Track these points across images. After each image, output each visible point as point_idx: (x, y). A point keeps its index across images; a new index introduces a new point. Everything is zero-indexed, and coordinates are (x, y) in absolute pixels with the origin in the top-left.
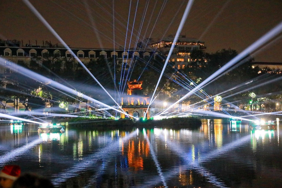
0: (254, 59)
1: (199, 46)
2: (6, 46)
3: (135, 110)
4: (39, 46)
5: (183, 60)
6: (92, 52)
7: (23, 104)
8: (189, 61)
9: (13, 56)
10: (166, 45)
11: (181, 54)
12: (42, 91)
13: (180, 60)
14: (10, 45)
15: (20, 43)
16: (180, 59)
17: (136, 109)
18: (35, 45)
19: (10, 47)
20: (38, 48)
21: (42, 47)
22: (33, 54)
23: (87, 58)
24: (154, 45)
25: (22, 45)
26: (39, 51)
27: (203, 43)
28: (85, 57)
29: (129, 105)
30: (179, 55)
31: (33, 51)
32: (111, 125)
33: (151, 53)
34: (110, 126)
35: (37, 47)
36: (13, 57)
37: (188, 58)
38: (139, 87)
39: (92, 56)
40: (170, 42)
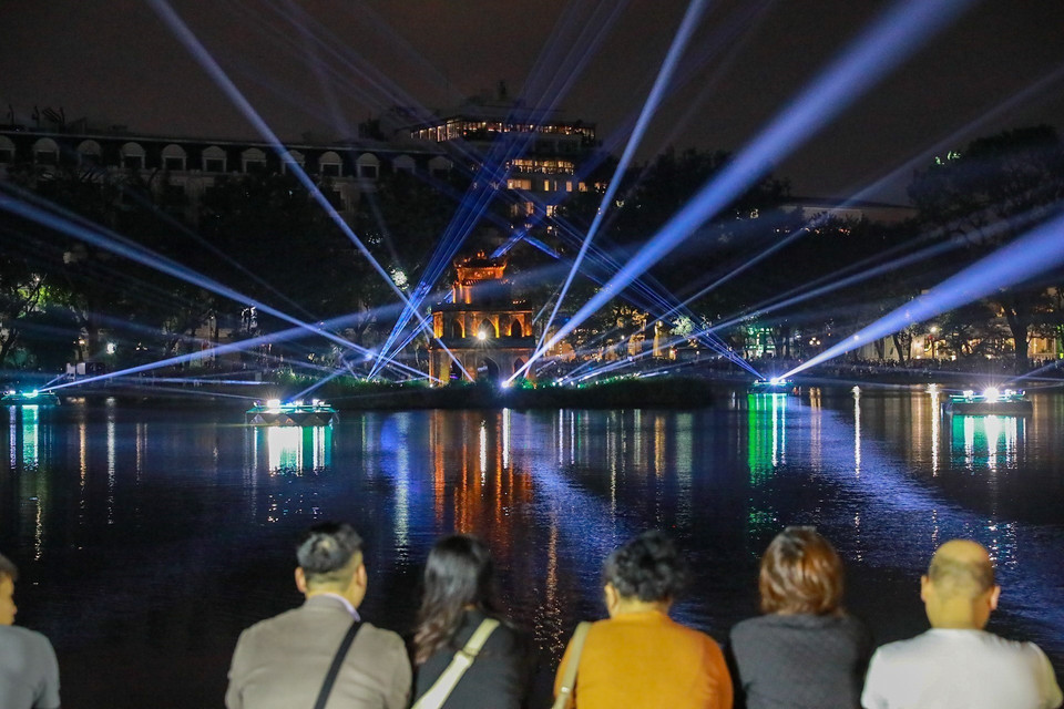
1: (579, 138)
4: (21, 127)
5: (525, 185)
6: (213, 153)
8: (545, 188)
10: (467, 131)
11: (519, 163)
13: (519, 186)
16: (519, 182)
17: (489, 351)
20: (18, 132)
21: (32, 130)
23: (198, 171)
24: (422, 131)
27: (591, 127)
28: (188, 168)
30: (512, 166)
33: (422, 160)
35: (14, 128)
37: (546, 177)
38: (495, 274)
39: (214, 165)
40: (481, 122)
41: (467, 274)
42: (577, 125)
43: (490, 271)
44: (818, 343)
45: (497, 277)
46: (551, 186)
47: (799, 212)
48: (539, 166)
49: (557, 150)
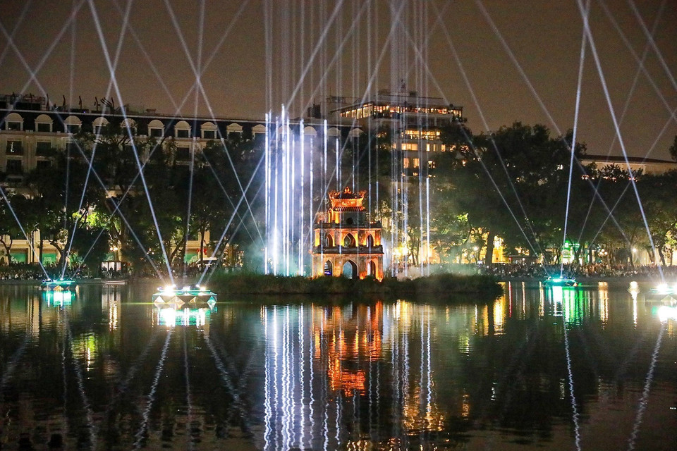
0: (586, 147)
1: (451, 117)
2: (11, 108)
3: (348, 258)
4: (87, 110)
5: (414, 147)
7: (52, 243)
8: (428, 149)
9: (27, 131)
10: (376, 112)
11: (410, 132)
12: (95, 214)
13: (410, 148)
14: (19, 106)
15: (43, 102)
16: (410, 145)
17: (351, 255)
18: (78, 107)
19: (21, 111)
20: (85, 113)
21: (93, 112)
22: (73, 129)
23: (199, 138)
24: (347, 112)
25: (45, 106)
26: (87, 121)
27: (460, 109)
29: (334, 245)
30: (405, 135)
31: (73, 120)
32: (298, 291)
33: (345, 130)
34: (295, 293)
35: (82, 111)
36: (27, 135)
37: (429, 142)
38: (356, 204)
39: (209, 134)
40: (386, 106)
41: (337, 204)
42: (451, 107)
43: (352, 201)
44: (606, 253)
45: (358, 205)
46: (431, 148)
47: (593, 165)
48: (423, 135)
49: (436, 125)
